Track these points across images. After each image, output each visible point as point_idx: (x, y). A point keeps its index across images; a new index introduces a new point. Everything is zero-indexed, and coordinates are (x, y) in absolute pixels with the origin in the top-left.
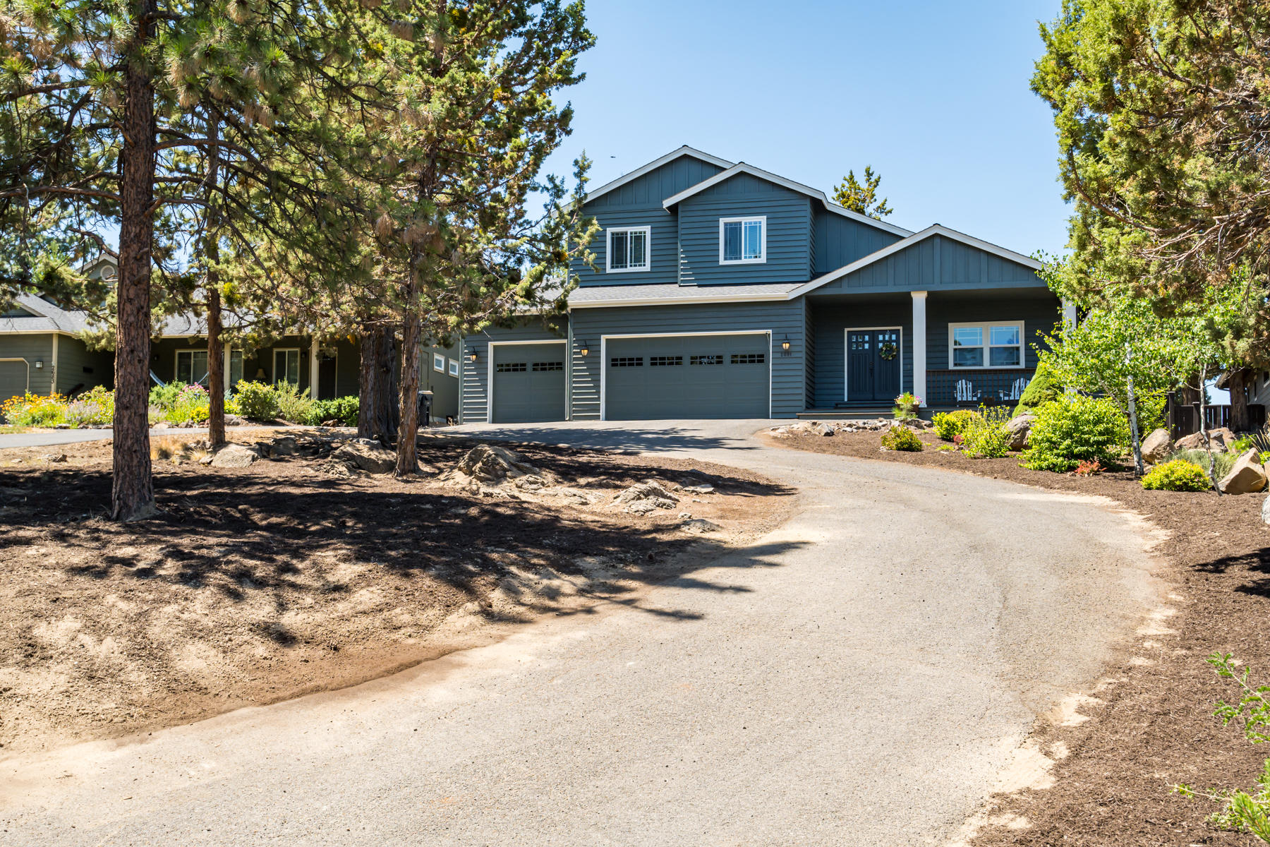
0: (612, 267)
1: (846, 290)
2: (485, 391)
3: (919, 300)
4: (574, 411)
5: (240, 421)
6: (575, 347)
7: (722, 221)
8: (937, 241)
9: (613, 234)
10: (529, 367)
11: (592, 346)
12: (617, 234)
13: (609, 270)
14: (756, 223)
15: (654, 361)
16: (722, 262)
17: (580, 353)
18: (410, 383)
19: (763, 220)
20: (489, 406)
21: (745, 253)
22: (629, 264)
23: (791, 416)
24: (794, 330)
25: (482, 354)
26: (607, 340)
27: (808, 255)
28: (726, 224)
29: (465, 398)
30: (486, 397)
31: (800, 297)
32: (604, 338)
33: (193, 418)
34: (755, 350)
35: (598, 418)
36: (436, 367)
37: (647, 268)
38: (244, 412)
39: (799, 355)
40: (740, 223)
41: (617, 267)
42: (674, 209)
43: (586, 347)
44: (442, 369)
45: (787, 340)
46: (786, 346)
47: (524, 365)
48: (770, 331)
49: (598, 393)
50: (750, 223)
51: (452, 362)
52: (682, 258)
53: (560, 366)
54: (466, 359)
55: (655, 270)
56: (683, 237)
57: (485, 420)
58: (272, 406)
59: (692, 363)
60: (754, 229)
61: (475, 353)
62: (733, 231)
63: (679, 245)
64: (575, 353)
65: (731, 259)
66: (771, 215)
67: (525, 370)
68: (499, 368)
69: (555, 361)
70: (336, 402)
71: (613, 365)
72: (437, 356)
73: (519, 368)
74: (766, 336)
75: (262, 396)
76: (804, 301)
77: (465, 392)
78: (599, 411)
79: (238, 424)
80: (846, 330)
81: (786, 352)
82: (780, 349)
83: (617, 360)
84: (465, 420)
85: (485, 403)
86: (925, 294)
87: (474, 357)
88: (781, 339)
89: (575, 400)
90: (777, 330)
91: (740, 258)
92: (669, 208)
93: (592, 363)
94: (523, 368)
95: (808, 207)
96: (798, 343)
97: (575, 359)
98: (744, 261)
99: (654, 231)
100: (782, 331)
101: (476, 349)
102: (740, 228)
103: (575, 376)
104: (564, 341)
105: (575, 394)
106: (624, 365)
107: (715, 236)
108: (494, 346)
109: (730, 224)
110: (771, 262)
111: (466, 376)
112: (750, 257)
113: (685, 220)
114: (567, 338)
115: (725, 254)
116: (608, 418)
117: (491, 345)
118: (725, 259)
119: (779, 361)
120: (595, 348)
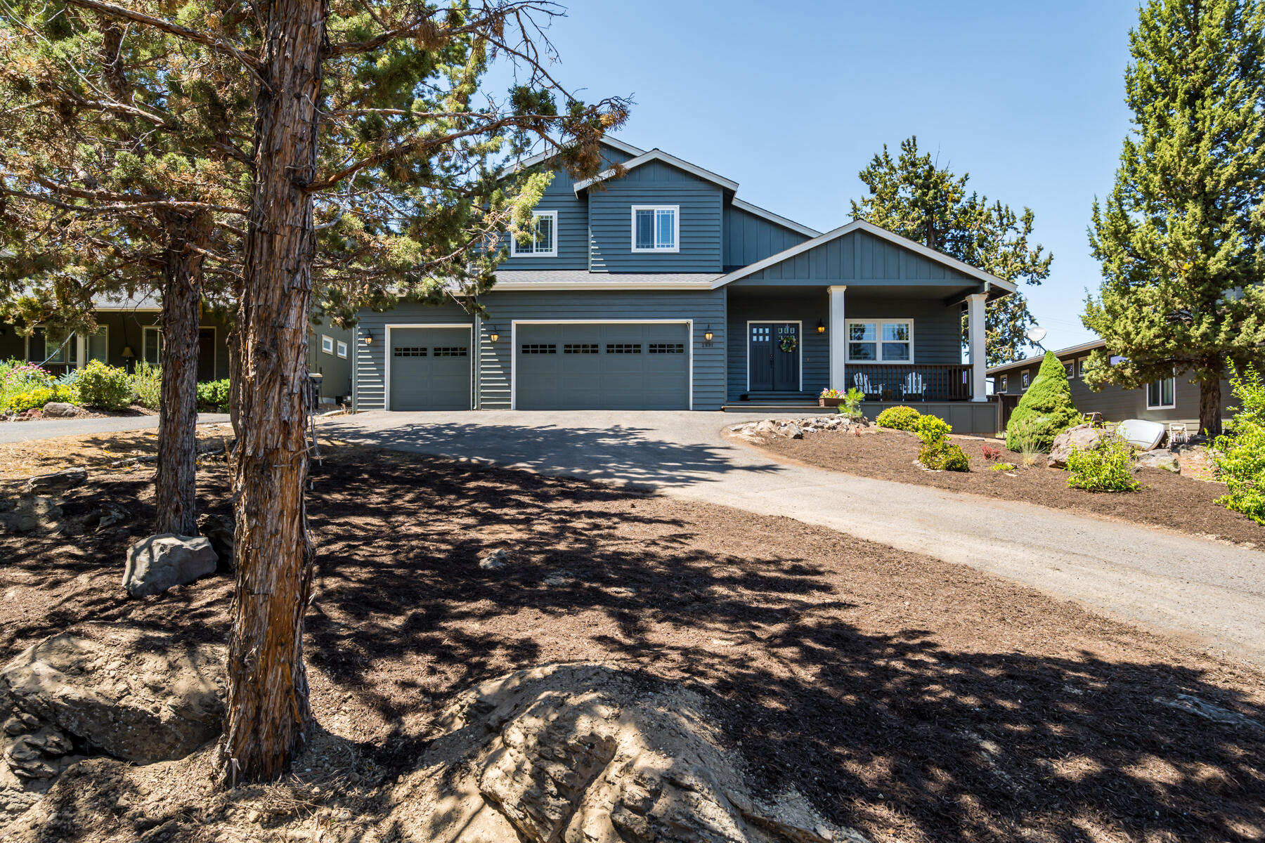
0: (518, 252)
1: (769, 281)
2: (382, 376)
3: (837, 294)
4: (483, 400)
5: (77, 410)
6: (483, 332)
7: (634, 208)
8: (858, 236)
10: (430, 352)
11: (503, 331)
13: (514, 254)
14: (668, 212)
15: (568, 349)
16: (634, 250)
17: (489, 338)
18: (275, 440)
19: (675, 209)
20: (387, 393)
21: (658, 242)
22: (535, 249)
24: (716, 320)
25: (378, 337)
26: (518, 326)
27: (720, 246)
28: (638, 212)
29: (359, 383)
30: (383, 383)
31: (722, 287)
32: (514, 322)
33: (11, 407)
34: (674, 339)
35: (508, 407)
36: (325, 349)
37: (554, 253)
38: (83, 398)
39: (722, 346)
40: (653, 211)
41: (523, 252)
42: (583, 194)
43: (496, 332)
44: (330, 351)
45: (708, 330)
46: (709, 336)
47: (425, 349)
48: (691, 321)
49: (509, 380)
50: (663, 212)
51: (340, 344)
52: (593, 244)
53: (464, 352)
54: (360, 342)
55: (562, 256)
56: (595, 223)
57: (383, 407)
58: (122, 392)
59: (608, 352)
60: (666, 218)
61: (370, 336)
62: (645, 219)
63: (590, 231)
64: (483, 338)
65: (643, 247)
66: (684, 205)
67: (425, 355)
68: (397, 352)
69: (459, 346)
70: (210, 386)
71: (524, 352)
72: (325, 338)
73: (419, 352)
74: (687, 325)
75: (108, 381)
76: (725, 291)
77: (359, 377)
78: (510, 400)
79: (73, 415)
80: (749, 322)
81: (708, 343)
82: (701, 340)
83: (528, 346)
84: (359, 407)
85: (383, 389)
86: (843, 288)
87: (370, 340)
88: (702, 329)
89: (483, 387)
90: (697, 320)
91: (653, 247)
92: (578, 192)
93: (502, 349)
94: (423, 352)
95: (721, 199)
96: (721, 333)
97: (483, 345)
98: (656, 250)
99: (562, 216)
100: (703, 320)
101: (372, 332)
102: (653, 216)
103: (483, 363)
104: (470, 326)
105: (482, 381)
106: (528, 352)
107: (627, 223)
108: (391, 329)
109: (643, 212)
110: (684, 252)
111: (360, 359)
112: (663, 246)
113: (595, 205)
114: (473, 322)
115: (638, 241)
116: (518, 408)
117: (388, 327)
118: (638, 247)
119: (701, 352)
120: (505, 334)
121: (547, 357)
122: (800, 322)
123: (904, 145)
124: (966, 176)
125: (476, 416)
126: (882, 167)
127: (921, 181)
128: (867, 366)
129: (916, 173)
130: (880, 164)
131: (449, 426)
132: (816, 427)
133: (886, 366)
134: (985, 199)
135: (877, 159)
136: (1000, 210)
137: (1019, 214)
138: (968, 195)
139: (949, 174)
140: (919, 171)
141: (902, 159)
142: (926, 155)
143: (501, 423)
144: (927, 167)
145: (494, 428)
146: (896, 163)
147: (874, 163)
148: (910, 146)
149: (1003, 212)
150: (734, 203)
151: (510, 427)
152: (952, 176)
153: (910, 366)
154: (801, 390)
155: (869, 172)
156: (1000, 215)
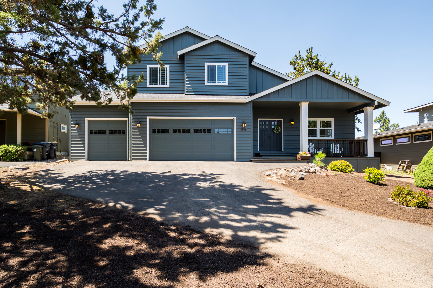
0: (150, 84)
1: (273, 99)
2: (83, 144)
3: (304, 107)
4: (133, 156)
6: (133, 122)
7: (207, 64)
8: (315, 79)
9: (150, 68)
10: (108, 132)
11: (142, 121)
12: (152, 68)
13: (148, 85)
14: (223, 66)
15: (175, 131)
16: (207, 84)
17: (136, 125)
19: (226, 65)
20: (86, 151)
21: (218, 80)
22: (158, 83)
23: (249, 160)
24: (248, 118)
25: (81, 125)
26: (150, 119)
27: (248, 83)
28: (208, 66)
29: (72, 147)
30: (84, 147)
31: (250, 101)
32: (148, 118)
34: (227, 127)
35: (145, 159)
36: (62, 130)
37: (168, 85)
39: (250, 130)
40: (215, 66)
41: (152, 84)
42: (182, 57)
43: (139, 122)
44: (65, 131)
45: (244, 122)
46: (244, 125)
47: (105, 131)
48: (235, 118)
49: (146, 146)
50: (220, 66)
52: (187, 81)
53: (124, 132)
54: (72, 127)
55: (172, 87)
56: (188, 71)
57: (84, 158)
59: (195, 132)
60: (222, 69)
61: (77, 124)
62: (212, 70)
63: (185, 75)
64: (133, 125)
65: (211, 83)
66: (230, 63)
68: (91, 132)
69: (121, 129)
71: (153, 132)
72: (62, 125)
73: (101, 132)
74: (233, 120)
76: (252, 103)
77: (72, 144)
78: (146, 156)
80: (259, 119)
81: (244, 129)
82: (240, 127)
83: (155, 130)
84: (72, 158)
85: (84, 150)
86: (308, 103)
87: (77, 126)
88: (241, 122)
89: (133, 150)
90: (238, 117)
91: (215, 83)
92: (179, 56)
93: (142, 131)
94: (104, 132)
95: (248, 61)
96: (249, 124)
97: (133, 128)
98: (217, 84)
99: (172, 68)
100: (241, 118)
101: (78, 122)
102: (215, 68)
103: (133, 137)
104: (127, 119)
105: (133, 147)
106: (155, 132)
107: (203, 71)
108: (88, 121)
109: (210, 66)
110: (230, 85)
111: (72, 135)
112: (220, 82)
113: (188, 62)
114: (128, 118)
115: (208, 80)
116: (151, 160)
117: (86, 120)
118: (208, 83)
119: (240, 133)
120: (145, 123)
121: (165, 135)
122: (282, 119)
123: (307, 51)
124: (332, 63)
125: (128, 165)
126: (298, 59)
127: (314, 65)
128: (314, 140)
129: (312, 62)
130: (297, 59)
131: (112, 173)
132: (306, 172)
133: (320, 140)
134: (339, 73)
135: (296, 56)
136: (346, 77)
137: (353, 79)
138: (333, 71)
139: (324, 63)
140: (313, 61)
141: (307, 56)
142: (316, 55)
143: (141, 170)
144: (316, 60)
145: (137, 174)
146: (305, 58)
147: (295, 58)
148: (310, 51)
149: (347, 78)
150: (253, 63)
151: (145, 173)
152: (325, 64)
153: (332, 140)
154: (283, 150)
155: (293, 61)
156: (346, 79)
